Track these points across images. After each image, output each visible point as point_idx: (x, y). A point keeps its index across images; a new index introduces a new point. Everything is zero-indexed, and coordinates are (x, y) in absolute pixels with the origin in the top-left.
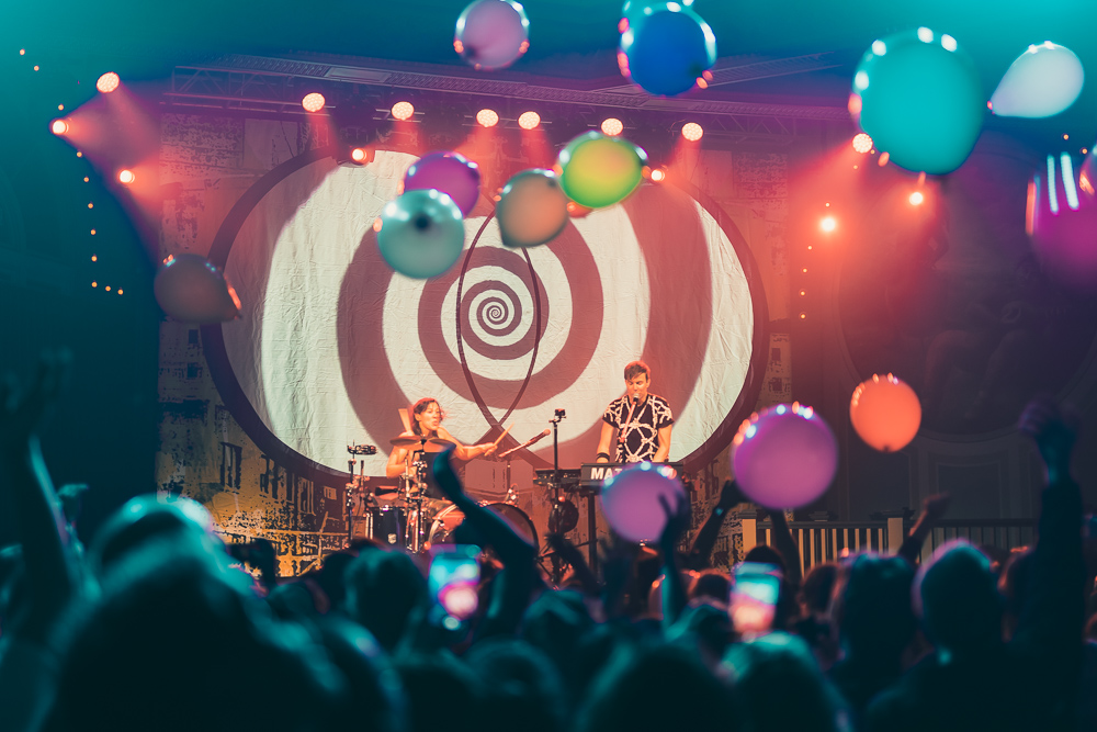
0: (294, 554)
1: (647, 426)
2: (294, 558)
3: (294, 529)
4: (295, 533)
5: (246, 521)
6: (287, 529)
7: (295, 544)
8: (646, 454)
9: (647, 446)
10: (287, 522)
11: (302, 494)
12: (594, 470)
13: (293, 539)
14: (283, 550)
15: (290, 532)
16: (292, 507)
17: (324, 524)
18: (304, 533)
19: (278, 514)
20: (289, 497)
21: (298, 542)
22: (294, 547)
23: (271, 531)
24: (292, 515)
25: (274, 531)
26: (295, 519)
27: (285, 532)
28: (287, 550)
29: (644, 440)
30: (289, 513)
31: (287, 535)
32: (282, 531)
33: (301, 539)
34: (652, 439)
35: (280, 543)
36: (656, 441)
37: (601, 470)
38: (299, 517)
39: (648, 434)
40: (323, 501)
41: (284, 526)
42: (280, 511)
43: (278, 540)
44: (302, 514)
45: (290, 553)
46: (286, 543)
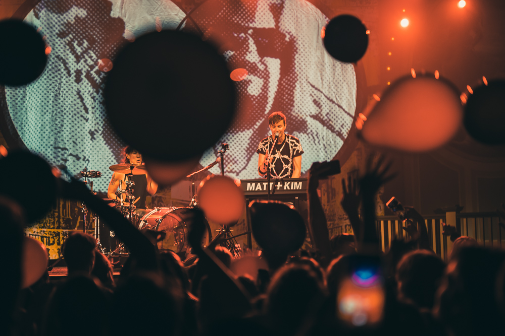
0: (59, 244)
1: (286, 157)
3: (58, 228)
4: (60, 231)
6: (54, 228)
7: (59, 238)
8: (286, 175)
9: (287, 170)
10: (54, 223)
11: (63, 205)
12: (249, 184)
13: (58, 234)
14: (51, 242)
15: (56, 230)
16: (56, 214)
17: (78, 225)
18: (65, 231)
19: (47, 218)
21: (61, 237)
22: (59, 240)
23: (43, 229)
24: (56, 219)
25: (45, 230)
26: (59, 222)
27: (52, 230)
28: (54, 242)
29: (285, 166)
30: (54, 218)
31: (54, 232)
32: (50, 230)
33: (63, 234)
34: (290, 165)
35: (49, 238)
36: (292, 167)
37: (254, 184)
38: (61, 220)
39: (287, 162)
40: (76, 209)
41: (52, 226)
43: (48, 236)
44: (63, 218)
45: (56, 244)
46: (53, 237)
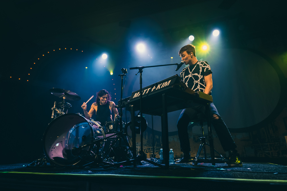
0: (150, 153)
2: (150, 154)
3: (150, 146)
4: (150, 147)
5: (138, 145)
6: (148, 146)
10: (148, 145)
15: (149, 147)
16: (149, 141)
17: (156, 145)
18: (152, 147)
19: (146, 143)
20: (148, 139)
21: (151, 149)
22: (150, 151)
24: (149, 143)
25: (145, 147)
27: (148, 147)
28: (148, 152)
29: (195, 82)
35: (147, 150)
38: (151, 143)
40: (155, 139)
42: (147, 142)
45: (149, 152)
46: (148, 150)
